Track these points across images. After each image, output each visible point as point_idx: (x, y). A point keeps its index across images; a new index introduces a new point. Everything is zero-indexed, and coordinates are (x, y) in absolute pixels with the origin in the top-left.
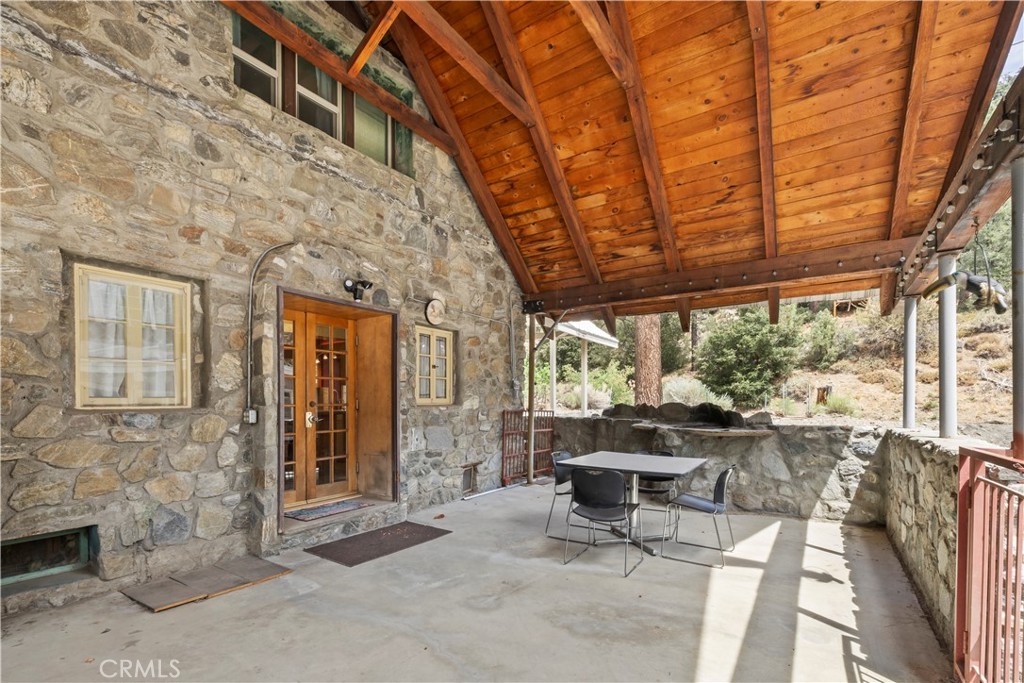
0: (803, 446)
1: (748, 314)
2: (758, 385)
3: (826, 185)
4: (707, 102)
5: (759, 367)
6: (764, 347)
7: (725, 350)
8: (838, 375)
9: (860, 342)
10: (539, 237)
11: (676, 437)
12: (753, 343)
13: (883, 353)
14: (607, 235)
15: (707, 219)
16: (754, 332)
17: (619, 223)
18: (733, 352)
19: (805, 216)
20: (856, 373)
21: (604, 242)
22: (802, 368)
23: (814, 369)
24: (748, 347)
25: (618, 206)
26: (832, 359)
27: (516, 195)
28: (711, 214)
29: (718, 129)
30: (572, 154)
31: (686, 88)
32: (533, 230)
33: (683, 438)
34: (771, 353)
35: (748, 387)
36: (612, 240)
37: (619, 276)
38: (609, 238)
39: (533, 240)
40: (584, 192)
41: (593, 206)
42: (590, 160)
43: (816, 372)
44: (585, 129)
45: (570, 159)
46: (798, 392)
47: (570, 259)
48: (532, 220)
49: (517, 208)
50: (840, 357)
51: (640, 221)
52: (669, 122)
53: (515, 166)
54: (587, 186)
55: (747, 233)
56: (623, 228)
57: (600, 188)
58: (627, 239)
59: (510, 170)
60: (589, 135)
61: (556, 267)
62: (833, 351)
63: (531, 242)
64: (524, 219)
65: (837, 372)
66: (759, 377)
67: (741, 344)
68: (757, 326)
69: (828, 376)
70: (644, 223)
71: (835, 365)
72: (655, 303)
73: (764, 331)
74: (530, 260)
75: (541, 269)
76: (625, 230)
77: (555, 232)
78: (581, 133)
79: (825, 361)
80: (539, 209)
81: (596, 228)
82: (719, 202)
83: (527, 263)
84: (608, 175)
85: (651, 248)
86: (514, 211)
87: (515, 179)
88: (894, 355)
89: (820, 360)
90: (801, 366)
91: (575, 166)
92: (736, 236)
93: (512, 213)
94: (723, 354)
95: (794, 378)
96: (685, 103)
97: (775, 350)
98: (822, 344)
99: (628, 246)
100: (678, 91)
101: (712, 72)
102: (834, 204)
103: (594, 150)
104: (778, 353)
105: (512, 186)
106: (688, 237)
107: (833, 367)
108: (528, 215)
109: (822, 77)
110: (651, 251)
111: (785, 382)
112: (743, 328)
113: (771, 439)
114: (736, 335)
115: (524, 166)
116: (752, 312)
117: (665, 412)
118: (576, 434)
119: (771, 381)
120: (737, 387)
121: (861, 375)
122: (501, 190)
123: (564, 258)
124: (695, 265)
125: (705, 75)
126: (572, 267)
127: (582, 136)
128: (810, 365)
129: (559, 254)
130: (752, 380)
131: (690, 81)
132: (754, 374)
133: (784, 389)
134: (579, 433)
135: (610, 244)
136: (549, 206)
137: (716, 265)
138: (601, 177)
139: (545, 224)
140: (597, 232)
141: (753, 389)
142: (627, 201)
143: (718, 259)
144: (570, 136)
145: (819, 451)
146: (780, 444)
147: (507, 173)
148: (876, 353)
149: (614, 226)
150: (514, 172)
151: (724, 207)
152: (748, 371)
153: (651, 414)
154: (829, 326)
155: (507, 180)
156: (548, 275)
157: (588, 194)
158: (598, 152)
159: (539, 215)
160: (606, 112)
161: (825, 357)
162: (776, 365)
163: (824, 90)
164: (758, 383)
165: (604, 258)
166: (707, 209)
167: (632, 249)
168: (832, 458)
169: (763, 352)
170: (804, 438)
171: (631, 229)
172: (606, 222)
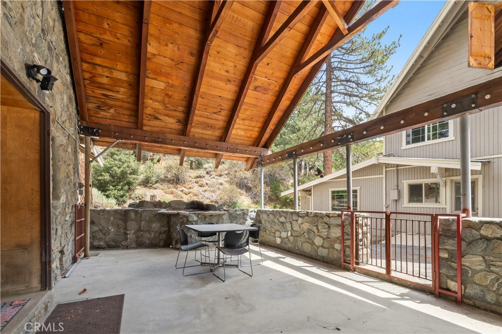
0: (236, 217)
1: (115, 156)
2: (121, 193)
3: (247, 122)
4: (227, 72)
5: (122, 183)
6: (124, 174)
7: (103, 173)
8: (156, 190)
9: (162, 177)
10: (107, 87)
11: (195, 217)
12: (119, 171)
13: (171, 182)
14: (157, 105)
15: (207, 118)
16: (119, 166)
17: (166, 102)
18: (107, 174)
19: (238, 130)
20: (163, 190)
21: (152, 108)
22: (140, 186)
23: (146, 186)
24: (116, 173)
25: (170, 93)
26: (153, 183)
27: (102, 52)
28: (210, 116)
29: (226, 84)
30: (156, 52)
31: (223, 61)
32: (105, 81)
33: (198, 216)
34: (127, 177)
35: (116, 194)
36: (158, 109)
37: (153, 129)
38: (157, 107)
39: (101, 86)
40: (154, 76)
41: (156, 86)
42: (166, 63)
43: (147, 188)
44: (170, 46)
45: (154, 55)
46: (140, 197)
47: (125, 109)
48: (107, 74)
49: (98, 60)
50: (156, 182)
51: (178, 106)
52: (210, 69)
53: (111, 34)
54: (157, 75)
55: (219, 129)
56: (167, 105)
57: (164, 79)
58: (167, 112)
59: (105, 33)
60: (170, 50)
61: (112, 111)
62: (154, 179)
63: (99, 87)
64: (100, 70)
65: (155, 189)
66: (122, 189)
67: (112, 171)
68: (121, 163)
69: (152, 190)
70: (179, 108)
71: (154, 185)
72: (167, 148)
73: (124, 166)
74: (91, 98)
75: (99, 107)
76: (168, 107)
77: (122, 90)
78: (167, 45)
79: (151, 183)
80: (117, 70)
81: (151, 99)
82: (214, 113)
83: (87, 99)
84: (172, 76)
85: (177, 121)
86: (94, 61)
87: (106, 41)
88: (175, 183)
89: (148, 183)
90: (140, 185)
91: (155, 60)
92: (214, 129)
93: (91, 61)
94: (101, 175)
95: (138, 190)
96: (219, 66)
97: (129, 176)
98: (149, 176)
99: (166, 115)
100: (219, 59)
101: (233, 62)
102: (246, 130)
103: (170, 59)
104: (131, 178)
105: (101, 45)
106: (196, 122)
107: (154, 186)
108: (105, 69)
109: (260, 87)
110: (177, 122)
111: (134, 192)
112: (113, 163)
113: (226, 215)
114: (109, 166)
115: (118, 39)
116: (117, 155)
117: (173, 205)
118: (109, 220)
119: (127, 191)
120: (110, 193)
121: (165, 191)
122: (90, 42)
123: (121, 107)
124: (194, 136)
125: (231, 61)
126: (124, 114)
127: (166, 48)
128: (143, 185)
129: (118, 103)
130: (118, 190)
131: (225, 59)
132: (120, 187)
133: (133, 196)
134: (112, 219)
135: (155, 110)
136: (126, 72)
137: (202, 138)
138: (167, 75)
139: (116, 82)
140: (151, 101)
141: (119, 195)
142: (176, 93)
143: (204, 136)
144: (160, 43)
145: (240, 218)
146: (229, 217)
147: (101, 34)
148: (169, 181)
149: (163, 102)
150: (107, 37)
151: (215, 116)
152: (115, 186)
153: (164, 206)
154: (152, 168)
155: (99, 39)
156: (102, 113)
157: (156, 79)
158: (171, 61)
159: (114, 74)
160: (185, 45)
161: (150, 182)
162: (129, 184)
163: (259, 91)
164: (122, 192)
165: (149, 117)
166: (208, 114)
167: (167, 118)
168: (244, 221)
169: (124, 177)
170: (237, 214)
171: (171, 108)
172: (159, 98)
